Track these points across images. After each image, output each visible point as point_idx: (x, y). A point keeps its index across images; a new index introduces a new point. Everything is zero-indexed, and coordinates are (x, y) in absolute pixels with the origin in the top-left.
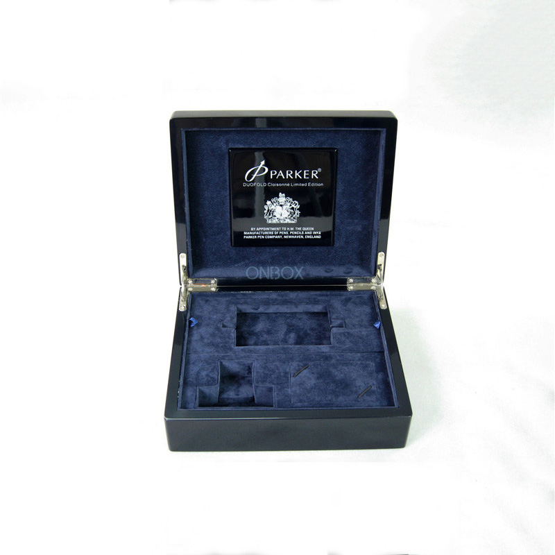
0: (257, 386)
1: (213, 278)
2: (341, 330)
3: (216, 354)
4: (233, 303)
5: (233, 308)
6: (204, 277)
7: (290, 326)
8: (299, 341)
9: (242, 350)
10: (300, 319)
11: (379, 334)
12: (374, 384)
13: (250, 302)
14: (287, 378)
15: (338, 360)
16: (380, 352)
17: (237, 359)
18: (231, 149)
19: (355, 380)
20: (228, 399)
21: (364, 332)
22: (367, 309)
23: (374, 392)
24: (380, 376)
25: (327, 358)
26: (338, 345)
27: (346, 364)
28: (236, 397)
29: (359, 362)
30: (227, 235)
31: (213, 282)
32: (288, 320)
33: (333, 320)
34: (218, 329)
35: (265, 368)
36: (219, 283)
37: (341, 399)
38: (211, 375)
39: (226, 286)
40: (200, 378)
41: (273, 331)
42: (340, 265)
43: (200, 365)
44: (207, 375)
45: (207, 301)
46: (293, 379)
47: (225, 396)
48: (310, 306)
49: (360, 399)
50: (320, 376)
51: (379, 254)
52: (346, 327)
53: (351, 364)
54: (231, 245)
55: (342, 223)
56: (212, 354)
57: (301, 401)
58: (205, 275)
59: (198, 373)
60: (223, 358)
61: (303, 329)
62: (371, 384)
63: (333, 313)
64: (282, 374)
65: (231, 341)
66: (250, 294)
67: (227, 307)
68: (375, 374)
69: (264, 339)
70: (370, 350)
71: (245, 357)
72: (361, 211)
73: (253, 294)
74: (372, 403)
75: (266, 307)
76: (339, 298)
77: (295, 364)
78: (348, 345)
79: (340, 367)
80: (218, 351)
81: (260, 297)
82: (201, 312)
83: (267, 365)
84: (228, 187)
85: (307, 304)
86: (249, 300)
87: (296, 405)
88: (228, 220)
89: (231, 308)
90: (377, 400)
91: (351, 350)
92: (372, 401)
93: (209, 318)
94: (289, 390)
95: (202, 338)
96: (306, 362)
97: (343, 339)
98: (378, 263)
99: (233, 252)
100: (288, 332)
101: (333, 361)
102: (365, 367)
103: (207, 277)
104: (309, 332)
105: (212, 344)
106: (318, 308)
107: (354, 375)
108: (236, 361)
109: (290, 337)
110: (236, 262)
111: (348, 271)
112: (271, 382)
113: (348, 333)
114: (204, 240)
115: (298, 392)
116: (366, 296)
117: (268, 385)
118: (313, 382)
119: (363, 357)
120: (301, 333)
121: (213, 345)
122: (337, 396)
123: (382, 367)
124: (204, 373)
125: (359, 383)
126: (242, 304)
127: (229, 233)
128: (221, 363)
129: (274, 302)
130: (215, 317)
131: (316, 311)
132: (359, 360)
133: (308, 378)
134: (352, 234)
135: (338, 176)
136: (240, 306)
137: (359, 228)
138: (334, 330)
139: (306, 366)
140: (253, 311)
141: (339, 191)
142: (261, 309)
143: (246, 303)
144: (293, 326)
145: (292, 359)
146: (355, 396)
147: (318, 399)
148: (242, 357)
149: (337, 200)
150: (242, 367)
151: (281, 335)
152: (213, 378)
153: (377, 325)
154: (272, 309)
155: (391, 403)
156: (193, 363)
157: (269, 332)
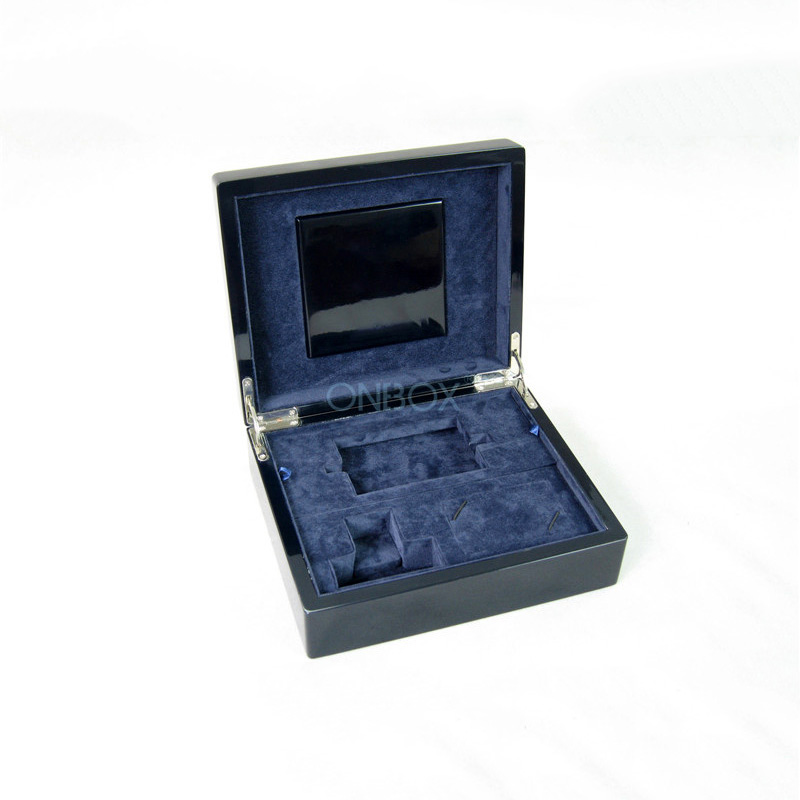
0: (409, 543)
1: (291, 407)
2: (489, 446)
3: (335, 510)
4: (327, 437)
5: (332, 444)
6: (279, 409)
7: (413, 455)
8: (433, 472)
9: (369, 498)
10: (421, 443)
11: (540, 442)
12: (560, 507)
13: (351, 431)
14: (445, 522)
15: (501, 487)
16: (551, 465)
17: (367, 511)
18: (300, 218)
19: (534, 507)
20: (367, 570)
21: (520, 443)
22: (512, 413)
23: (563, 518)
24: (564, 495)
25: (486, 487)
26: (493, 466)
27: (514, 489)
28: (378, 564)
29: (529, 484)
30: (301, 343)
31: (292, 412)
32: (406, 448)
33: (472, 436)
34: (322, 476)
35: (410, 515)
36: (301, 413)
37: (527, 535)
38: (341, 540)
39: (313, 414)
40: (327, 547)
41: (392, 466)
42: (456, 360)
43: (320, 529)
44: (336, 541)
45: (290, 441)
46: (453, 524)
47: (362, 566)
48: (432, 423)
49: (552, 531)
50: (487, 512)
51: (513, 335)
52: (493, 441)
53: (521, 488)
54: (308, 356)
55: (456, 301)
56: (330, 512)
57: (476, 550)
58: (278, 405)
59: (321, 541)
60: (348, 514)
61: (430, 455)
62: (556, 509)
63: (469, 426)
64: (437, 519)
65: (347, 489)
66: (347, 421)
67: (323, 444)
68: (557, 496)
69: (384, 479)
70: (537, 465)
71: (377, 507)
72: (480, 281)
73: (353, 420)
74: (569, 532)
75: (374, 434)
76: (468, 405)
77: (448, 502)
78: (507, 464)
79: (508, 495)
80: (337, 507)
81: (362, 423)
82: (288, 457)
83: (412, 511)
84: (298, 274)
85: (429, 420)
86: (348, 430)
87: (472, 556)
88: (301, 321)
89: (328, 445)
90: (573, 527)
91: (514, 470)
92: (567, 530)
93: (304, 464)
94: (455, 538)
95: (306, 493)
96: (461, 496)
97: (496, 457)
98: (512, 349)
99: (312, 364)
100: (412, 463)
101: (496, 489)
102: (541, 488)
103: (282, 407)
104: (440, 458)
105: (323, 499)
106: (444, 424)
107: (531, 502)
108: (367, 514)
109: (418, 470)
110: (317, 379)
111: (471, 365)
112: (427, 533)
113: (500, 448)
114: (270, 355)
115: (468, 538)
116: (503, 397)
117: (424, 538)
118: (482, 521)
119: (532, 475)
120: (431, 462)
121: (326, 499)
122: (521, 533)
123: (561, 485)
124: (330, 540)
125: (541, 510)
126: (340, 436)
127: (303, 340)
128: (346, 521)
129: (383, 425)
130: (311, 460)
131: (441, 428)
132: (529, 480)
133: (473, 516)
134: (471, 314)
135: (448, 237)
136: (338, 440)
137: (479, 305)
138: (480, 448)
139: (463, 502)
140: (356, 443)
141: (449, 257)
142: (368, 439)
143: (345, 434)
144: (416, 454)
145: (441, 496)
146: (544, 528)
147: (497, 542)
148: (372, 508)
149: (448, 270)
150: (374, 521)
151: (405, 469)
152: (345, 544)
153: (535, 431)
154: (382, 436)
155: (593, 528)
156: (309, 529)
157: (386, 468)
